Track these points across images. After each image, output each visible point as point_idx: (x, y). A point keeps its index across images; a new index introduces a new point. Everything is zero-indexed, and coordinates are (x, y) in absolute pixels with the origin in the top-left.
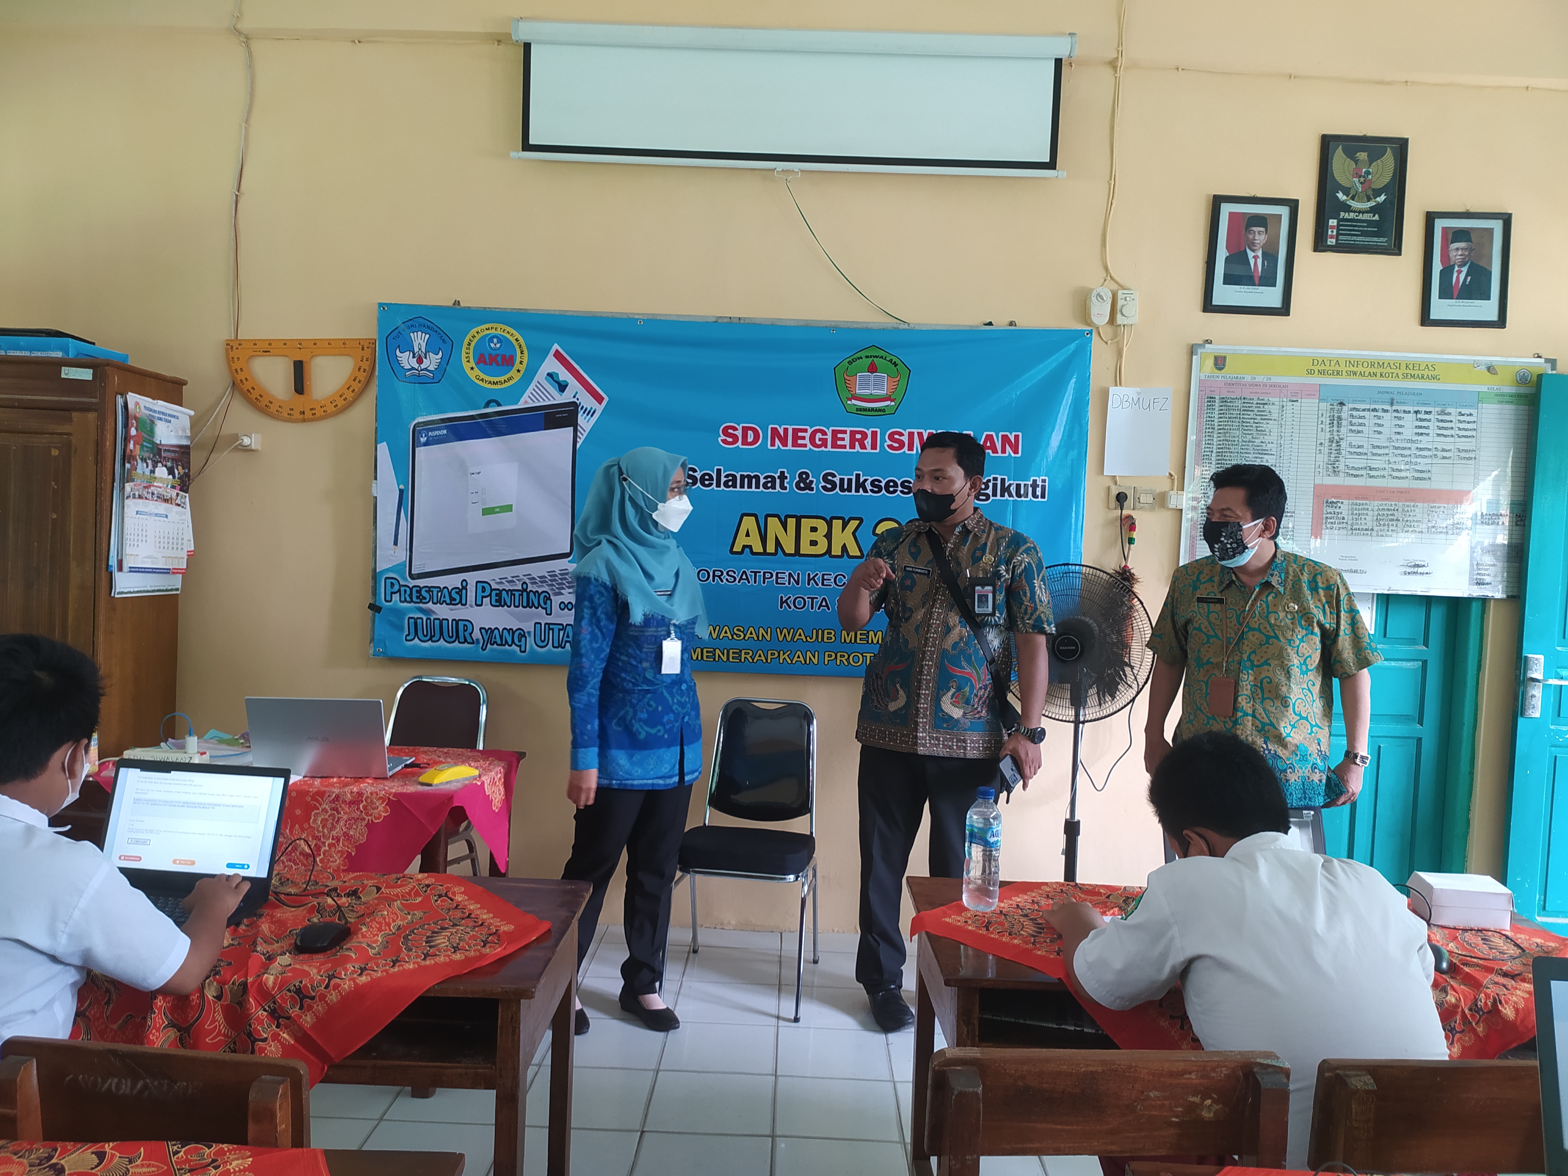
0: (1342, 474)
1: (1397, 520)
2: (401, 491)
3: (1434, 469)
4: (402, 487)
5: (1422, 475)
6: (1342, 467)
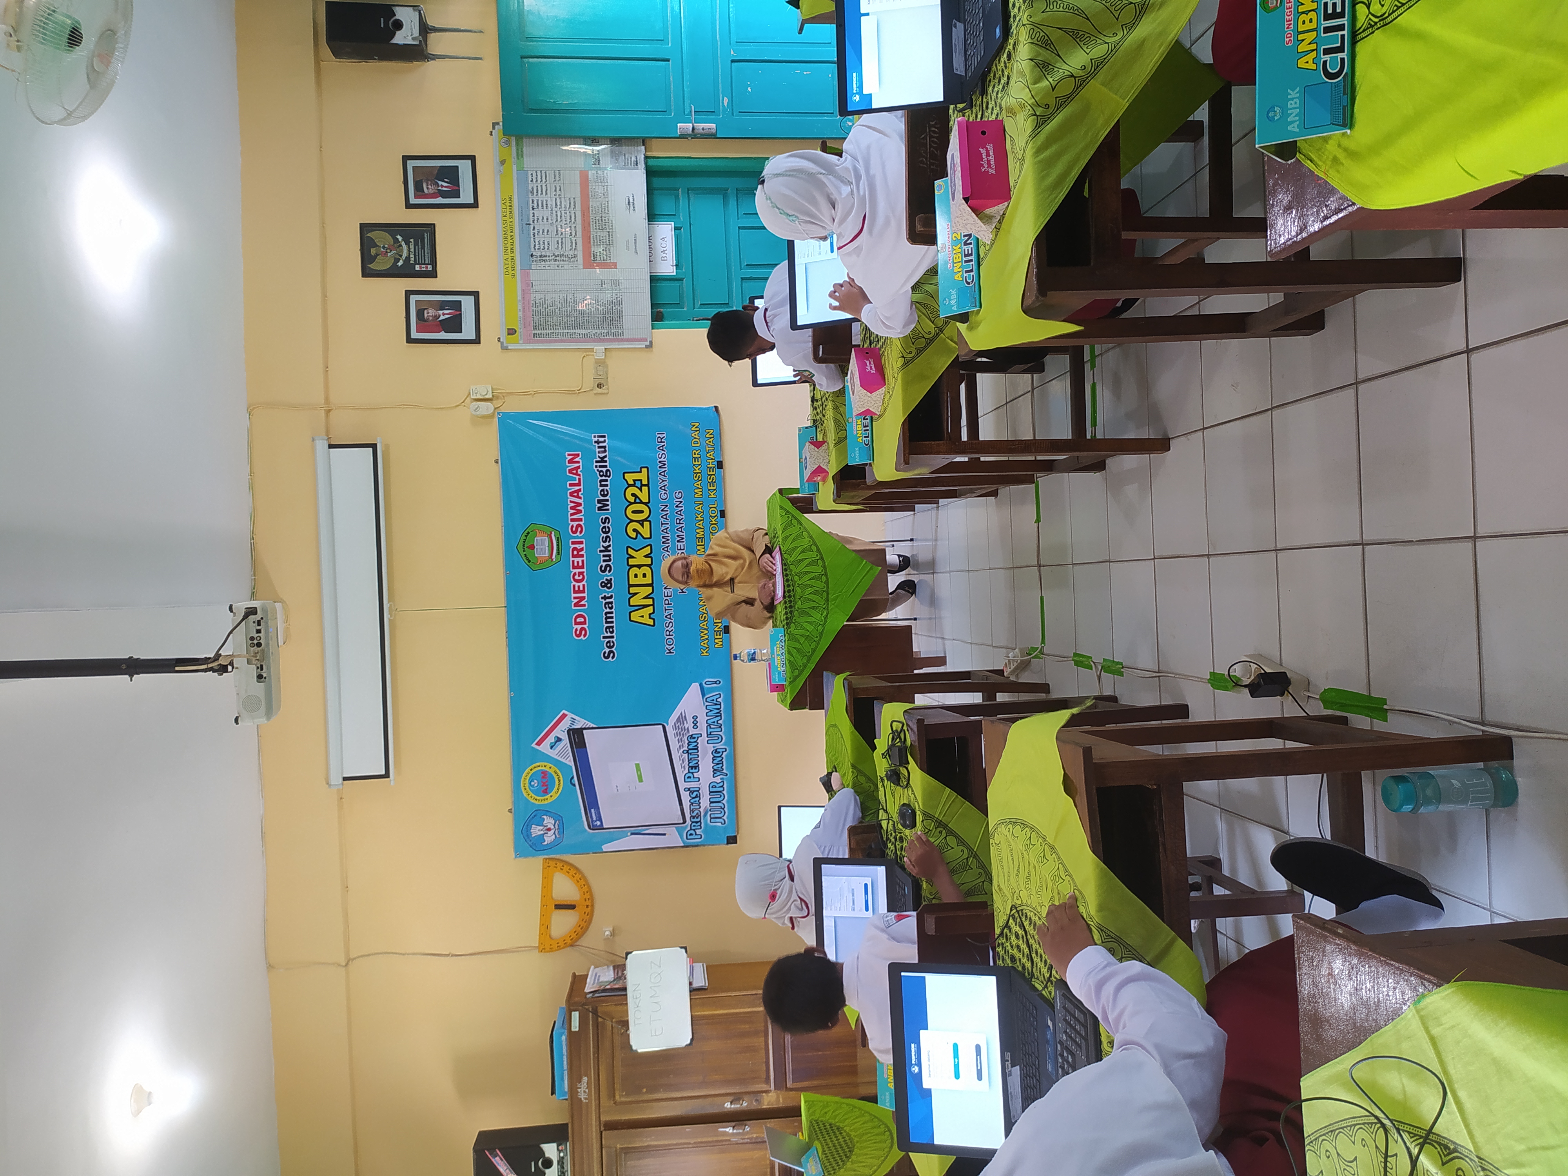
0: (576, 253)
1: (601, 217)
2: (632, 834)
3: (568, 196)
4: (629, 834)
5: (572, 204)
6: (571, 253)
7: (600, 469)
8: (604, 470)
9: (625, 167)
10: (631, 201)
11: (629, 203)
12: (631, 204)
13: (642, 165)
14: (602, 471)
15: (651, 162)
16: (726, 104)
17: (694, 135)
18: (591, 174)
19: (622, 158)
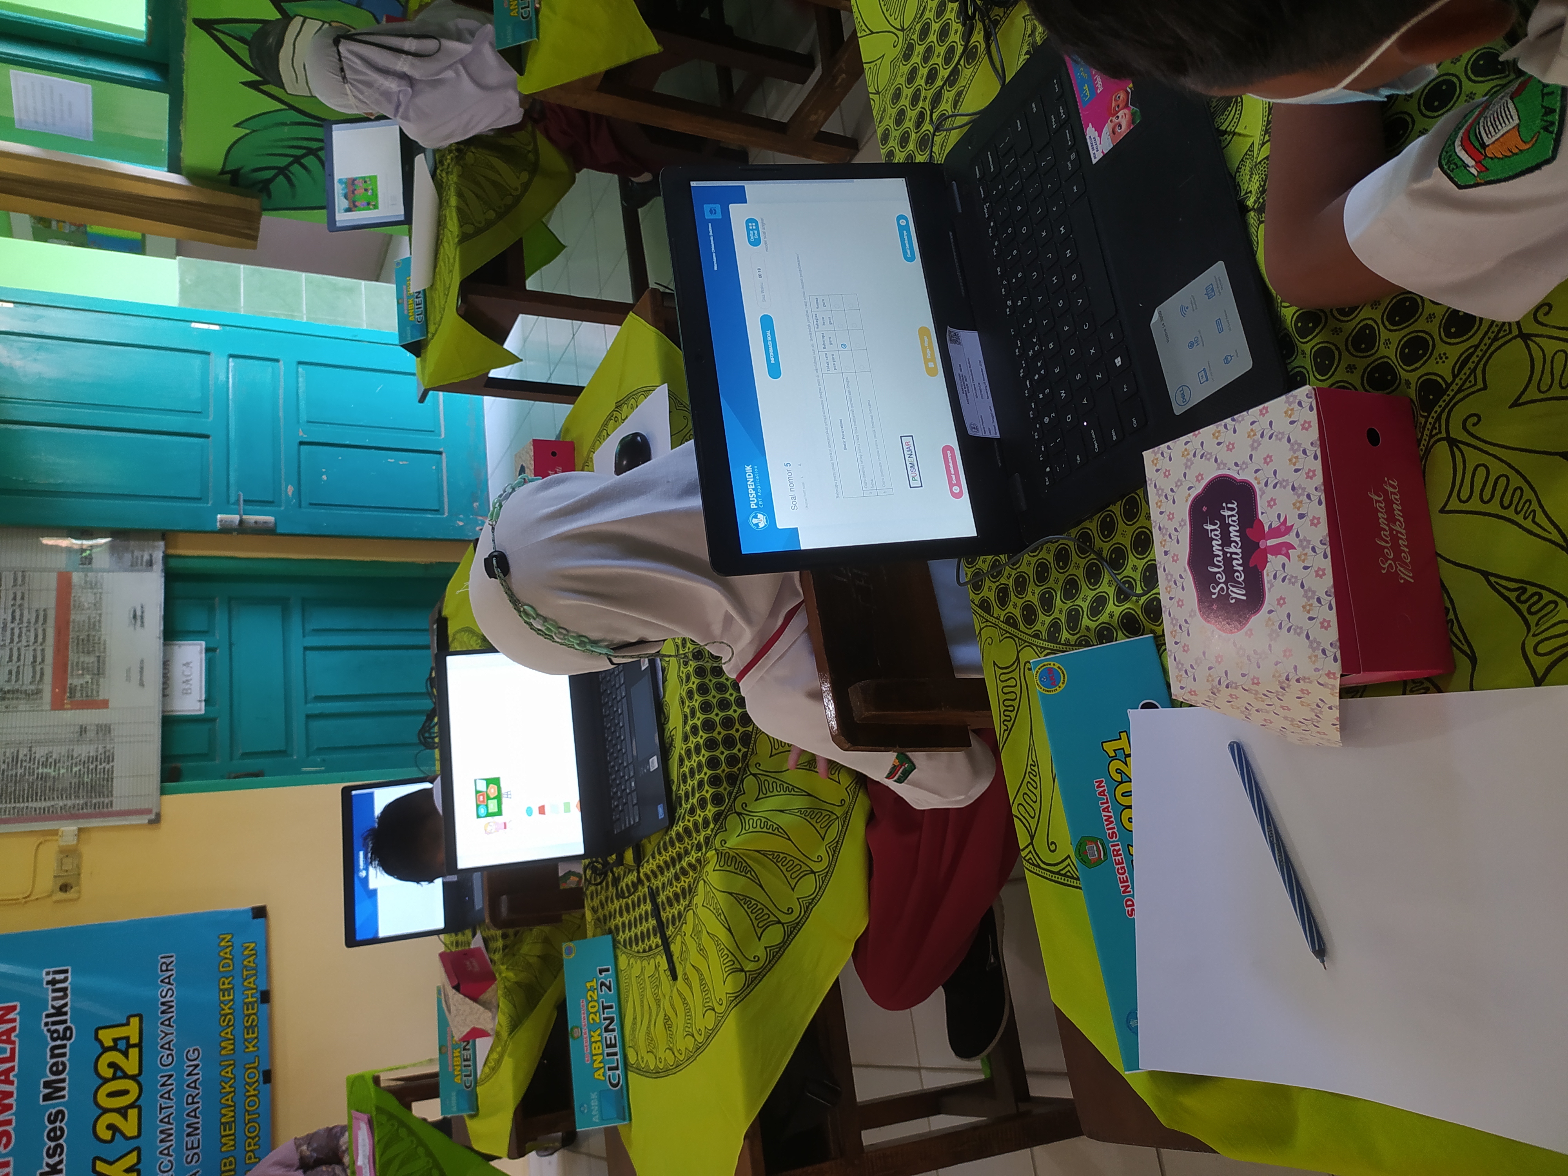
0: (40, 687)
1: (88, 635)
3: (35, 605)
5: (41, 616)
6: (33, 687)
7: (53, 1028)
8: (61, 1028)
9: (134, 566)
10: (139, 613)
11: (135, 617)
12: (139, 618)
13: (158, 566)
14: (56, 1031)
15: (173, 563)
16: (290, 494)
17: (242, 529)
18: (77, 578)
19: (127, 557)
